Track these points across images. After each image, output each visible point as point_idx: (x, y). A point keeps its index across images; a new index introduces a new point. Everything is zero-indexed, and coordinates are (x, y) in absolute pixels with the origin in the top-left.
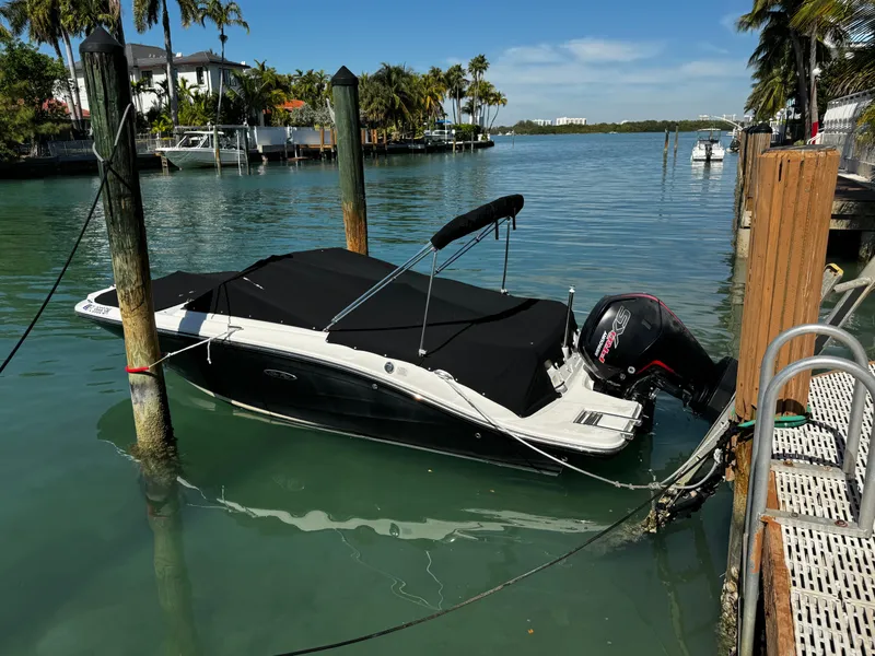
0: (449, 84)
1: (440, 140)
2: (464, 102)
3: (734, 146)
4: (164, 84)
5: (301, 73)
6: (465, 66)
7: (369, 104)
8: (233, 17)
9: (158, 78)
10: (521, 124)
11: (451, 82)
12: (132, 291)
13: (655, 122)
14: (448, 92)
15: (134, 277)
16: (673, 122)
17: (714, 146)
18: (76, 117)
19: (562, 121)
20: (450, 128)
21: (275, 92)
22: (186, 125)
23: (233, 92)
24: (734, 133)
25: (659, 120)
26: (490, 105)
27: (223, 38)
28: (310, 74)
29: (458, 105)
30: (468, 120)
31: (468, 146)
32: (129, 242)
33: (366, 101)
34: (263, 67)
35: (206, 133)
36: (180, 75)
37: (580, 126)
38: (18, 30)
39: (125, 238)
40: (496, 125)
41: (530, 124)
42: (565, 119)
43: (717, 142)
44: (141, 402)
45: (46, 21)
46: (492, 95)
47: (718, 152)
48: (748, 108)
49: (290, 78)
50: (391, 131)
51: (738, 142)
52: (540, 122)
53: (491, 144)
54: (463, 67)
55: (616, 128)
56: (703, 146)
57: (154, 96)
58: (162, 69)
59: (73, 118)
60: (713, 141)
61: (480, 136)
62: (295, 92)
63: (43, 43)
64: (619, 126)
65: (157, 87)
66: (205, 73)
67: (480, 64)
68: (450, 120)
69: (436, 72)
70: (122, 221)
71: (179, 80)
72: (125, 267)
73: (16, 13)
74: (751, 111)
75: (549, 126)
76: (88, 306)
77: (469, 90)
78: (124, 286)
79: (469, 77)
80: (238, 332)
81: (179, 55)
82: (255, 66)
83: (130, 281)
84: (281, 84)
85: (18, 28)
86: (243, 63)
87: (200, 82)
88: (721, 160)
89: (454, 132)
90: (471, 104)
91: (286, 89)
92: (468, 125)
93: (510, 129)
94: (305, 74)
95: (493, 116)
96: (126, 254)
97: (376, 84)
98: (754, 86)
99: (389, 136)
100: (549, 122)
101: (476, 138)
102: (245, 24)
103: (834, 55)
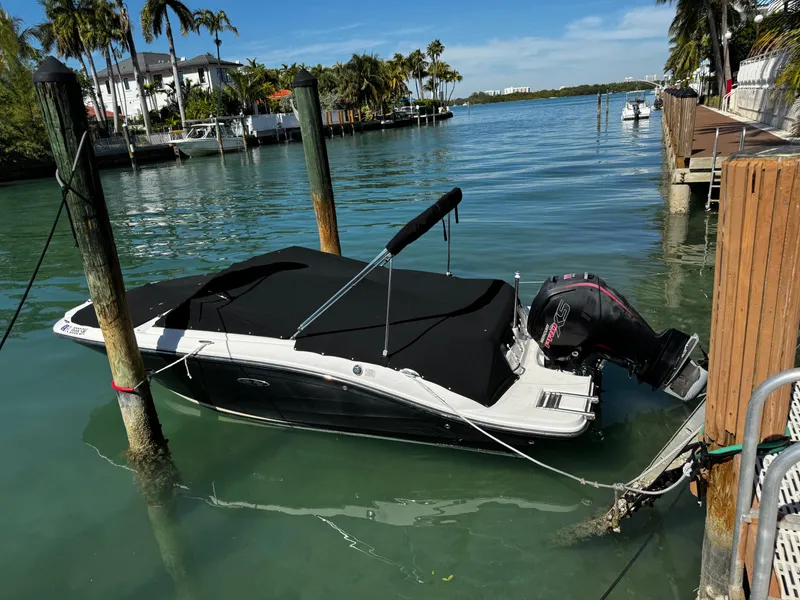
0: (412, 67)
1: (407, 115)
2: (425, 81)
3: (658, 104)
4: (172, 85)
5: (286, 67)
6: (424, 51)
7: (345, 88)
8: (223, 23)
9: (167, 80)
10: (475, 96)
11: (413, 65)
12: (107, 306)
13: (588, 86)
14: (411, 73)
15: (108, 293)
16: (603, 85)
17: (641, 106)
18: (101, 117)
19: (509, 91)
20: (415, 104)
21: (265, 85)
22: (192, 119)
23: (230, 88)
24: (656, 91)
25: (591, 84)
26: (447, 81)
27: (218, 42)
28: (294, 66)
29: (421, 83)
30: (429, 95)
31: (430, 119)
32: (99, 260)
33: (341, 86)
34: (254, 64)
35: (209, 125)
36: (185, 76)
37: (525, 94)
38: (47, 48)
39: (95, 258)
40: (454, 97)
41: (482, 95)
42: (512, 89)
43: (643, 102)
44: (127, 406)
45: (70, 39)
46: (449, 73)
47: (645, 111)
48: (667, 69)
49: (278, 72)
50: (365, 110)
51: (660, 100)
52: (491, 92)
53: (450, 115)
54: (422, 52)
55: (555, 93)
56: (631, 107)
57: (165, 95)
58: (169, 72)
59: (99, 120)
60: (639, 102)
61: (440, 109)
62: (283, 82)
63: (70, 58)
64: (558, 92)
65: (167, 88)
66: (205, 73)
67: (436, 48)
68: (414, 97)
69: (399, 57)
70: (90, 241)
71: (184, 80)
72: (99, 284)
73: (45, 34)
74: (670, 71)
75: (499, 95)
76: (65, 326)
77: (429, 69)
78: (99, 301)
79: (428, 59)
80: (208, 346)
81: (183, 59)
82: (247, 64)
83: (104, 296)
84: (270, 78)
85: (47, 46)
86: (237, 62)
87: (202, 81)
88: (647, 118)
89: (418, 107)
90: (431, 83)
91: (274, 81)
92: (430, 101)
93: (466, 100)
94: (289, 67)
95: (450, 91)
96: (98, 272)
97: (350, 71)
98: (672, 49)
99: (363, 115)
100: (498, 92)
101: (437, 111)
102: (235, 30)
103: (744, 18)
